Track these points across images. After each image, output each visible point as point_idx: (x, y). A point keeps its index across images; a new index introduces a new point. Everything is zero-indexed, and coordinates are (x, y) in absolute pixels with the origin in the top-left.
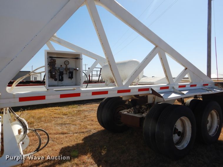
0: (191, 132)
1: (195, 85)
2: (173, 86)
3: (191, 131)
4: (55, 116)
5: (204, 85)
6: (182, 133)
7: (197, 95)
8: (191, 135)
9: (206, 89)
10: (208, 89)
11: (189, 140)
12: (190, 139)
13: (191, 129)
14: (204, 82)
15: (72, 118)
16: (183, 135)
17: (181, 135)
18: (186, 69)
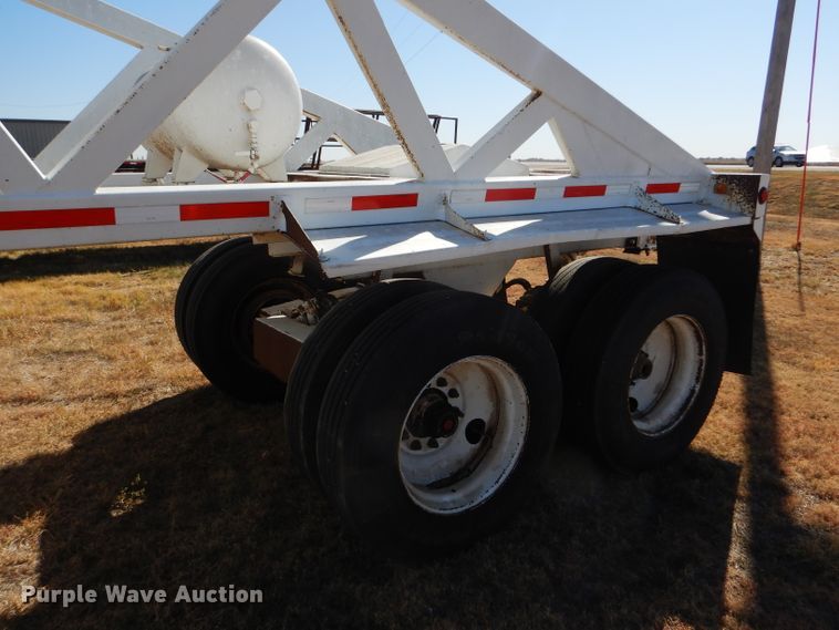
0: (524, 429)
1: (598, 191)
2: (447, 190)
3: (525, 422)
4: (69, 313)
5: (654, 189)
6: (490, 429)
7: (636, 239)
8: (521, 441)
9: (651, 210)
10: (662, 213)
11: (511, 466)
12: (513, 461)
13: (524, 412)
14: (652, 173)
15: (122, 327)
16: (492, 437)
17: (483, 437)
18: (537, 95)
